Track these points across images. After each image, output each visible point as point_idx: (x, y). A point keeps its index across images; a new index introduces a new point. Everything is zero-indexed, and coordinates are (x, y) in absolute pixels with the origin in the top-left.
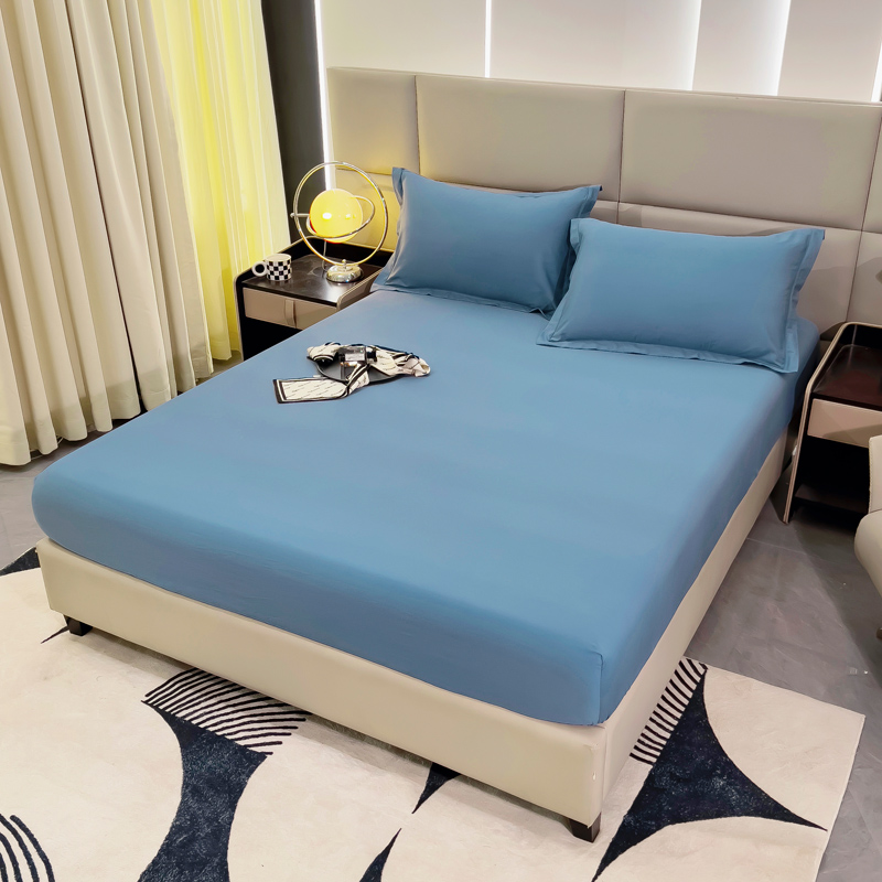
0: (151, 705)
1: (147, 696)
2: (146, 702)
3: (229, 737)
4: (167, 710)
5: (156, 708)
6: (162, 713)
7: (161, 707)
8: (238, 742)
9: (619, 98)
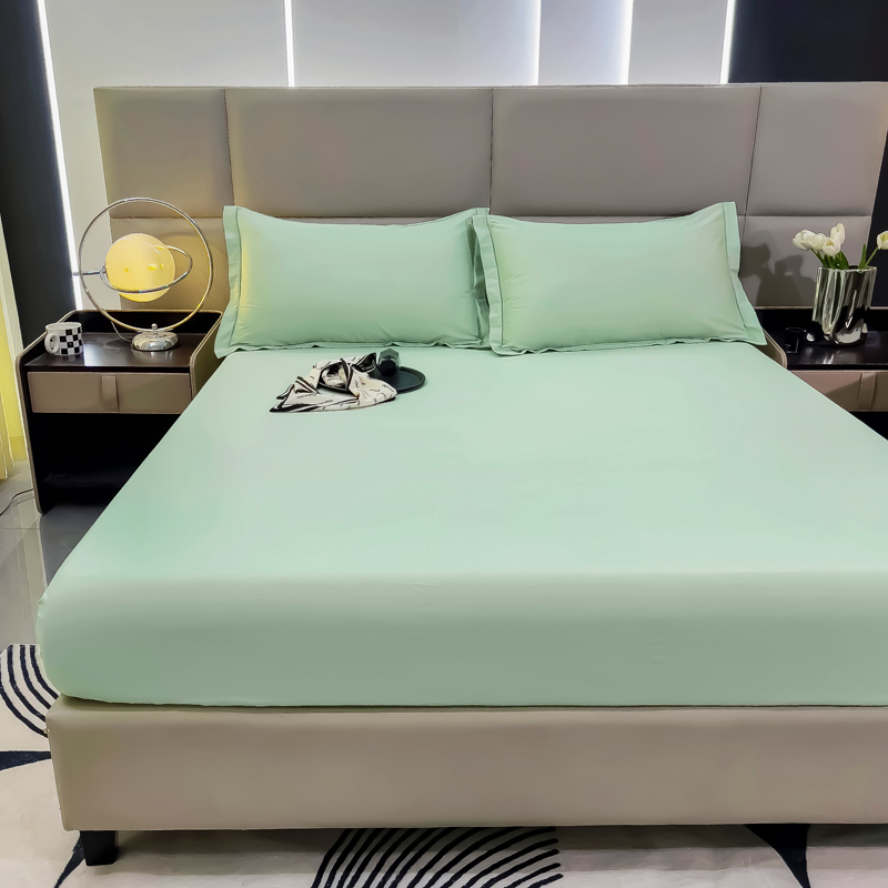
9: (488, 98)
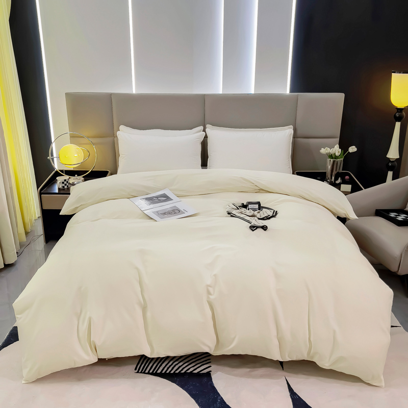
0: (141, 372)
1: (136, 369)
2: (138, 372)
3: (189, 371)
4: (151, 372)
5: (144, 373)
6: (149, 373)
7: (147, 371)
8: (194, 372)
9: (203, 98)
